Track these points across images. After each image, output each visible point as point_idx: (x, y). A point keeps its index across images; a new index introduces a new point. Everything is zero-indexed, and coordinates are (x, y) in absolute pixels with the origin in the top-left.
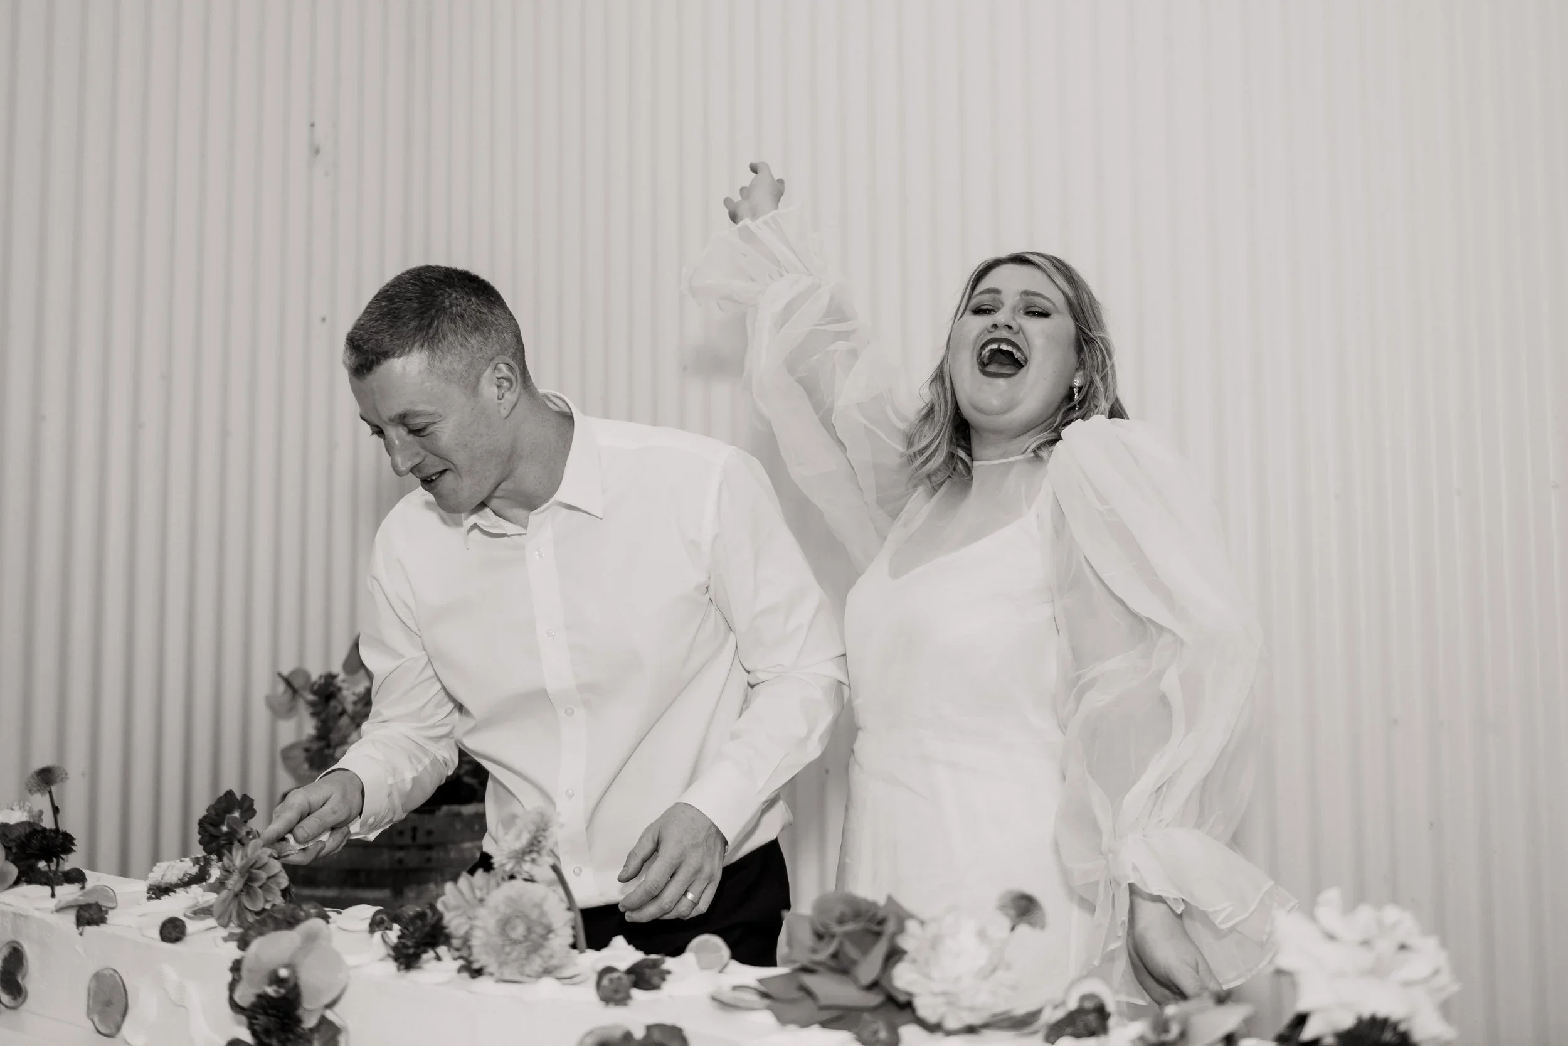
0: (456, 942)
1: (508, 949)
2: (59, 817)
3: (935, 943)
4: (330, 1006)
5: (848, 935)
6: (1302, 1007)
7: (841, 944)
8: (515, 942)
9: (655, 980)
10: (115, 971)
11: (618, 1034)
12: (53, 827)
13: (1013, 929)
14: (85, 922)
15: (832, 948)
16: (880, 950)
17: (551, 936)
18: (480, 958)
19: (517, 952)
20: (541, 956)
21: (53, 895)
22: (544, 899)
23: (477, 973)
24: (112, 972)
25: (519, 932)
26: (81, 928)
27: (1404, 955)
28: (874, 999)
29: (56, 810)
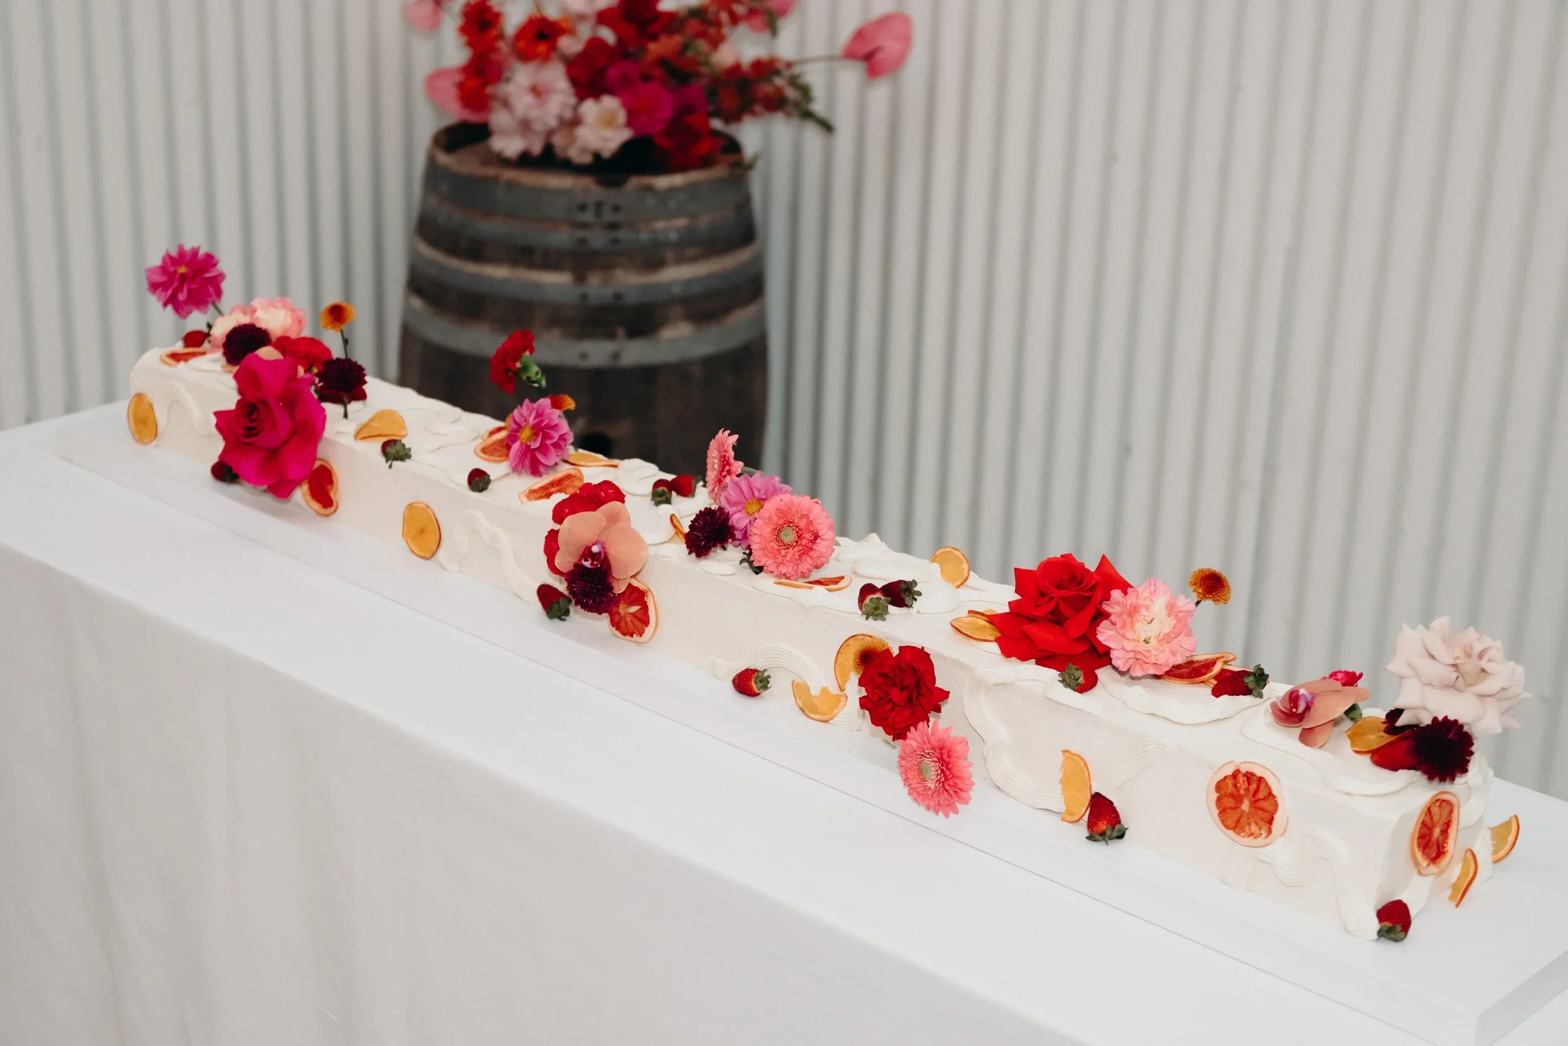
0: (738, 535)
1: (783, 552)
2: (348, 347)
3: (1134, 611)
4: (633, 577)
5: (1062, 598)
6: (1399, 704)
7: (1058, 603)
8: (788, 547)
9: (908, 600)
10: (427, 506)
11: (881, 649)
12: (342, 356)
13: (1198, 603)
14: (392, 458)
15: (1051, 606)
16: (1089, 612)
17: (819, 541)
18: (759, 558)
19: (792, 553)
20: (811, 558)
21: (346, 416)
22: (810, 510)
23: (758, 570)
24: (425, 507)
25: (789, 536)
26: (390, 462)
27: (1483, 675)
28: (1082, 648)
29: (346, 342)
